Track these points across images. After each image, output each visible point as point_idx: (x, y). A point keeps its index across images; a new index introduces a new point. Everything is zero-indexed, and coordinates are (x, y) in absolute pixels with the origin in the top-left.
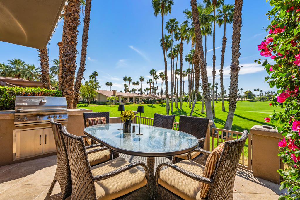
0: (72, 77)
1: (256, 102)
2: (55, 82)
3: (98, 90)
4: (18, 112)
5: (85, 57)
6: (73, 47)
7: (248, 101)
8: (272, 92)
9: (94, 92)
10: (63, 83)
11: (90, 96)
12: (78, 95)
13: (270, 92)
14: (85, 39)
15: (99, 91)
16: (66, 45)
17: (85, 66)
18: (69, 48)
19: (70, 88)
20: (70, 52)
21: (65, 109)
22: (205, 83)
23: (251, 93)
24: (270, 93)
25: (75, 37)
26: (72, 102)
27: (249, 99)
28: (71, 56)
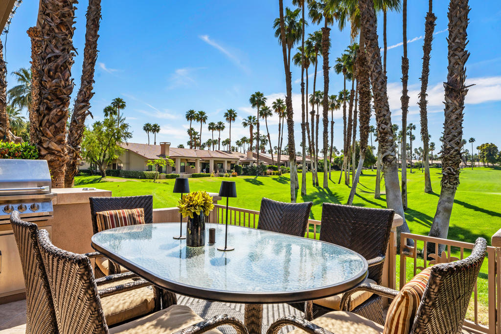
0: (61, 111)
2: (22, 124)
5: (93, 64)
6: (64, 39)
7: (488, 169)
9: (116, 147)
10: (40, 125)
11: (107, 157)
12: (76, 155)
14: (94, 20)
15: (127, 144)
16: (48, 35)
17: (93, 85)
18: (54, 41)
19: (58, 137)
20: (57, 51)
21: (46, 188)
22: (384, 126)
23: (496, 148)
25: (69, 15)
26: (62, 173)
27: (490, 164)
28: (60, 61)
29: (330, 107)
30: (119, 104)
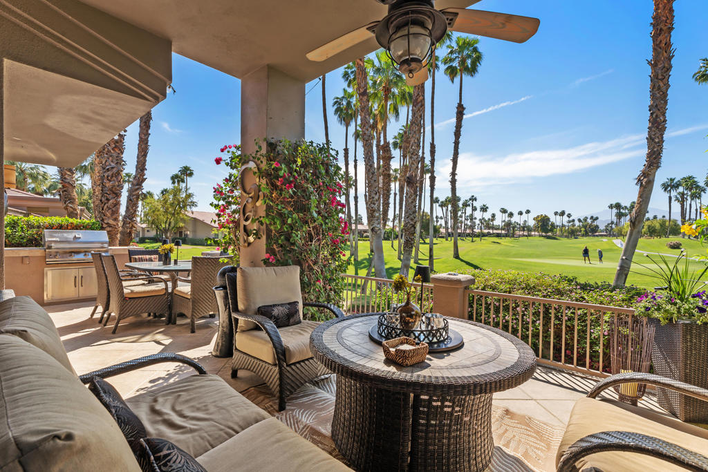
0: (116, 200)
1: (557, 239)
2: (84, 191)
3: (190, 212)
4: (50, 247)
5: (145, 155)
6: (117, 157)
7: (542, 238)
8: (592, 217)
9: (181, 215)
10: (103, 209)
11: (172, 225)
12: (132, 225)
13: (589, 217)
14: (145, 122)
15: (193, 213)
16: (107, 154)
17: (145, 172)
18: (111, 158)
19: (114, 217)
20: (113, 165)
21: (106, 245)
23: (548, 219)
24: (589, 221)
25: (121, 141)
26: (117, 238)
27: (543, 234)
28: (115, 170)
29: (392, 179)
30: (187, 172)
